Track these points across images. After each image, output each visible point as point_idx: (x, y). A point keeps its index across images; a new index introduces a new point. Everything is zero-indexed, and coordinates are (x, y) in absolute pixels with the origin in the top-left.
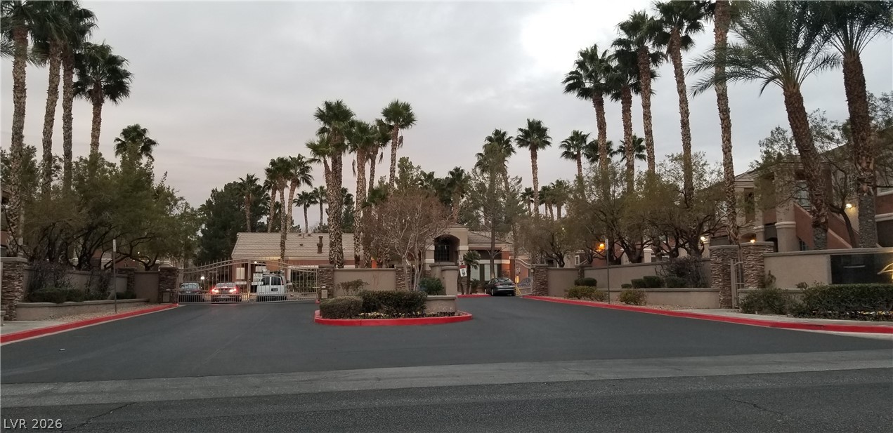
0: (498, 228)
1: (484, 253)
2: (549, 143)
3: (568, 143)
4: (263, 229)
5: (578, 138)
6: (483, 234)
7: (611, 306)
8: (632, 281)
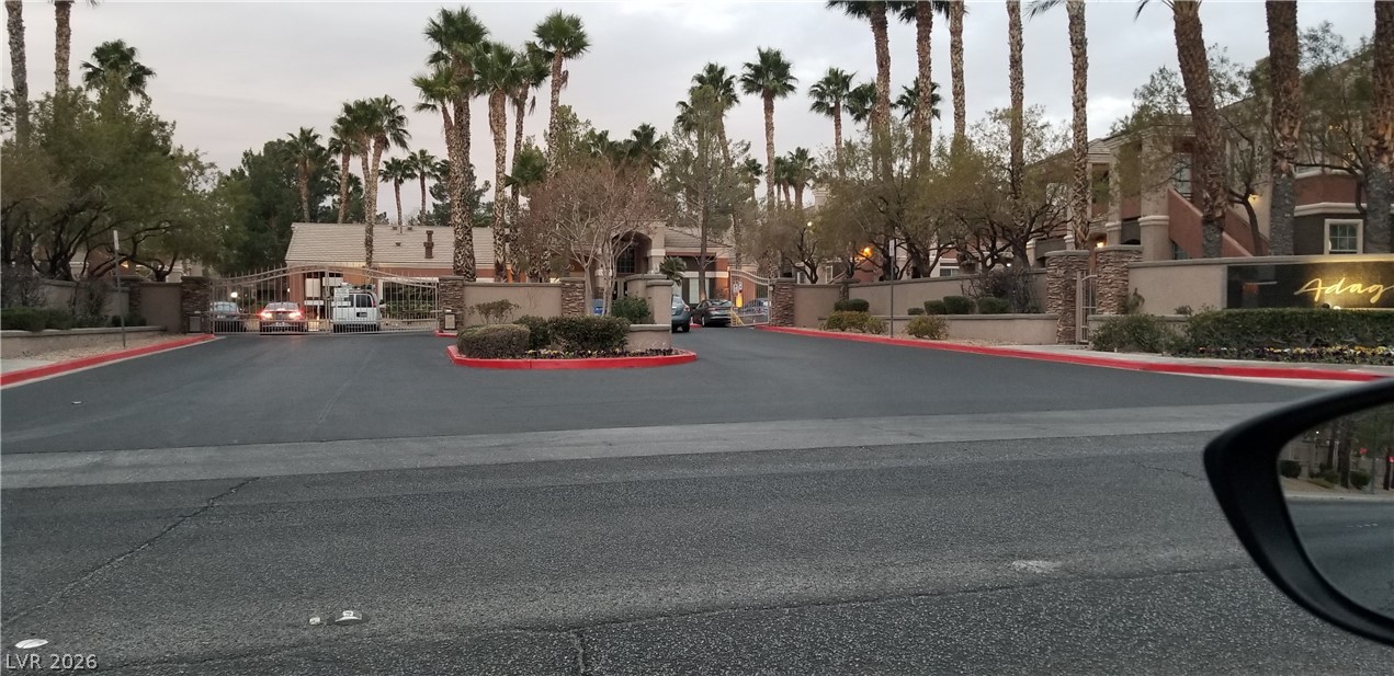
0: (713, 224)
1: (691, 262)
2: (792, 88)
3: (822, 88)
4: (329, 217)
5: (836, 81)
6: (688, 231)
7: (896, 341)
8: (926, 304)
